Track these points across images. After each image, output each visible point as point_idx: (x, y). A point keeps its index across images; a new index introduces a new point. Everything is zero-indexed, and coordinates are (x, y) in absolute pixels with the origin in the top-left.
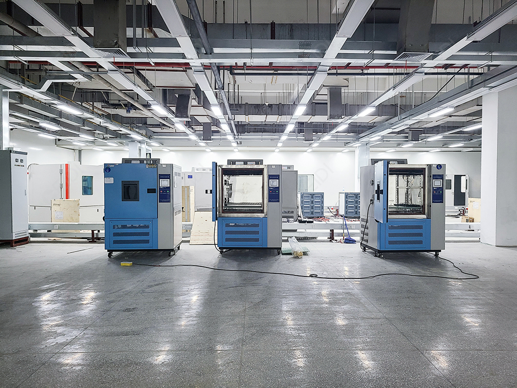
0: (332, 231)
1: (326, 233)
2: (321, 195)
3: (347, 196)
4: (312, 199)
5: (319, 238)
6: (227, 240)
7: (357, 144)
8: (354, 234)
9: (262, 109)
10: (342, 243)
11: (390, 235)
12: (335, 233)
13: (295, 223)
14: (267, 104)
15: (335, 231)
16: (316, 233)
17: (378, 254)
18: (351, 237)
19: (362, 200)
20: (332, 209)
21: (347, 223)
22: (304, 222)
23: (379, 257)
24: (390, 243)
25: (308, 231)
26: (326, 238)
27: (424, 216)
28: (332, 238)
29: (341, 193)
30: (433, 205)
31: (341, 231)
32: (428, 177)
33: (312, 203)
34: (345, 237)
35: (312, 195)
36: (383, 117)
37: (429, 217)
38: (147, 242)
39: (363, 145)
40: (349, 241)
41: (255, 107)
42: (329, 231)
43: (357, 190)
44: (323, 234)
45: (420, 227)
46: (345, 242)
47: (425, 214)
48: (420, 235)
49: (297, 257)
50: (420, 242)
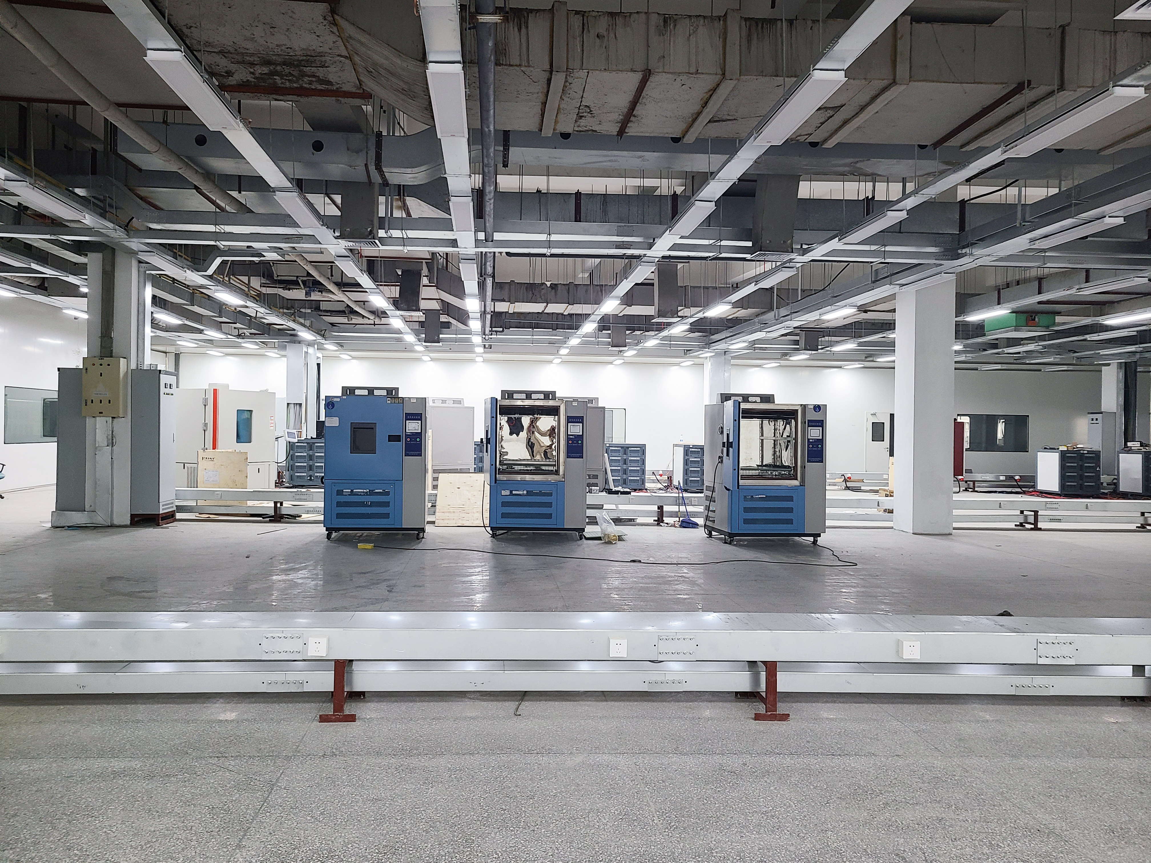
0: (661, 508)
1: (651, 512)
2: (641, 449)
3: (688, 450)
4: (625, 457)
5: (639, 520)
6: (504, 515)
7: (707, 354)
8: (696, 514)
9: (540, 292)
10: (676, 527)
11: (746, 510)
12: (666, 512)
13: (601, 494)
14: (548, 284)
15: (666, 508)
16: (635, 511)
17: (729, 540)
18: (691, 519)
19: (707, 458)
20: (661, 475)
21: (684, 495)
22: (617, 492)
23: (730, 544)
24: (746, 521)
25: (621, 507)
26: (651, 520)
27: (796, 483)
28: (660, 521)
29: (676, 445)
30: (808, 464)
31: (675, 508)
32: (802, 423)
33: (625, 463)
34: (681, 519)
35: (625, 449)
36: (750, 311)
37: (803, 484)
38: (387, 516)
39: (717, 355)
40: (687, 524)
41: (527, 288)
42: (655, 508)
43: (700, 441)
44: (647, 514)
45: (790, 499)
46: (682, 526)
47: (796, 479)
48: (790, 510)
49: (609, 543)
50: (790, 522)
